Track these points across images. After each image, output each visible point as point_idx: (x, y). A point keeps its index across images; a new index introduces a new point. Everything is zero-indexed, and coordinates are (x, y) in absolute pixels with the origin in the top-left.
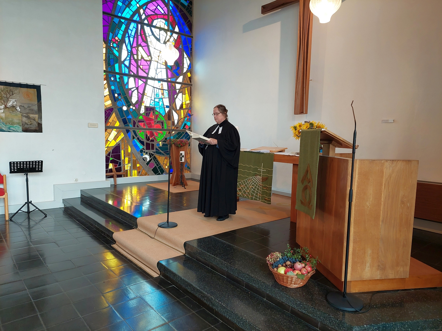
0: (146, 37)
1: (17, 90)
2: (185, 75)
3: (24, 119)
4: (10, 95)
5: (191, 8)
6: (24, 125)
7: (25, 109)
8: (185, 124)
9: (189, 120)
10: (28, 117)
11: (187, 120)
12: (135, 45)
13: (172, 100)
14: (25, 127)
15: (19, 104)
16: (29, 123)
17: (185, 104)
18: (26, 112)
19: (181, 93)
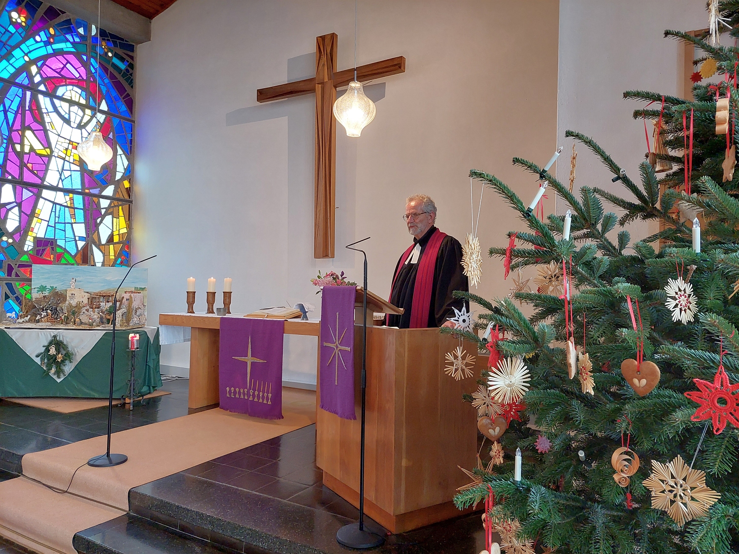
0: (41, 114)
2: (118, 184)
5: (131, 74)
9: (126, 263)
11: (122, 262)
12: (17, 126)
13: (92, 226)
17: (119, 234)
19: (111, 216)
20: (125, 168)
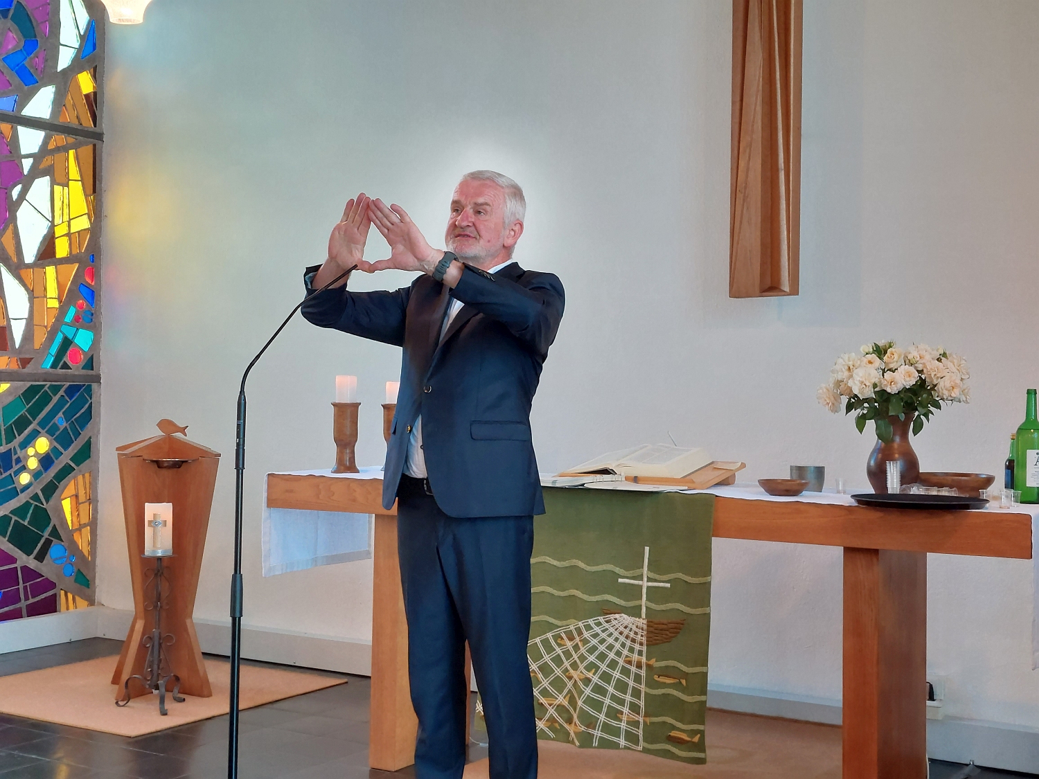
2: (65, 81)
8: (67, 343)
9: (89, 320)
11: (77, 319)
17: (69, 235)
19: (47, 178)
20: (82, 33)
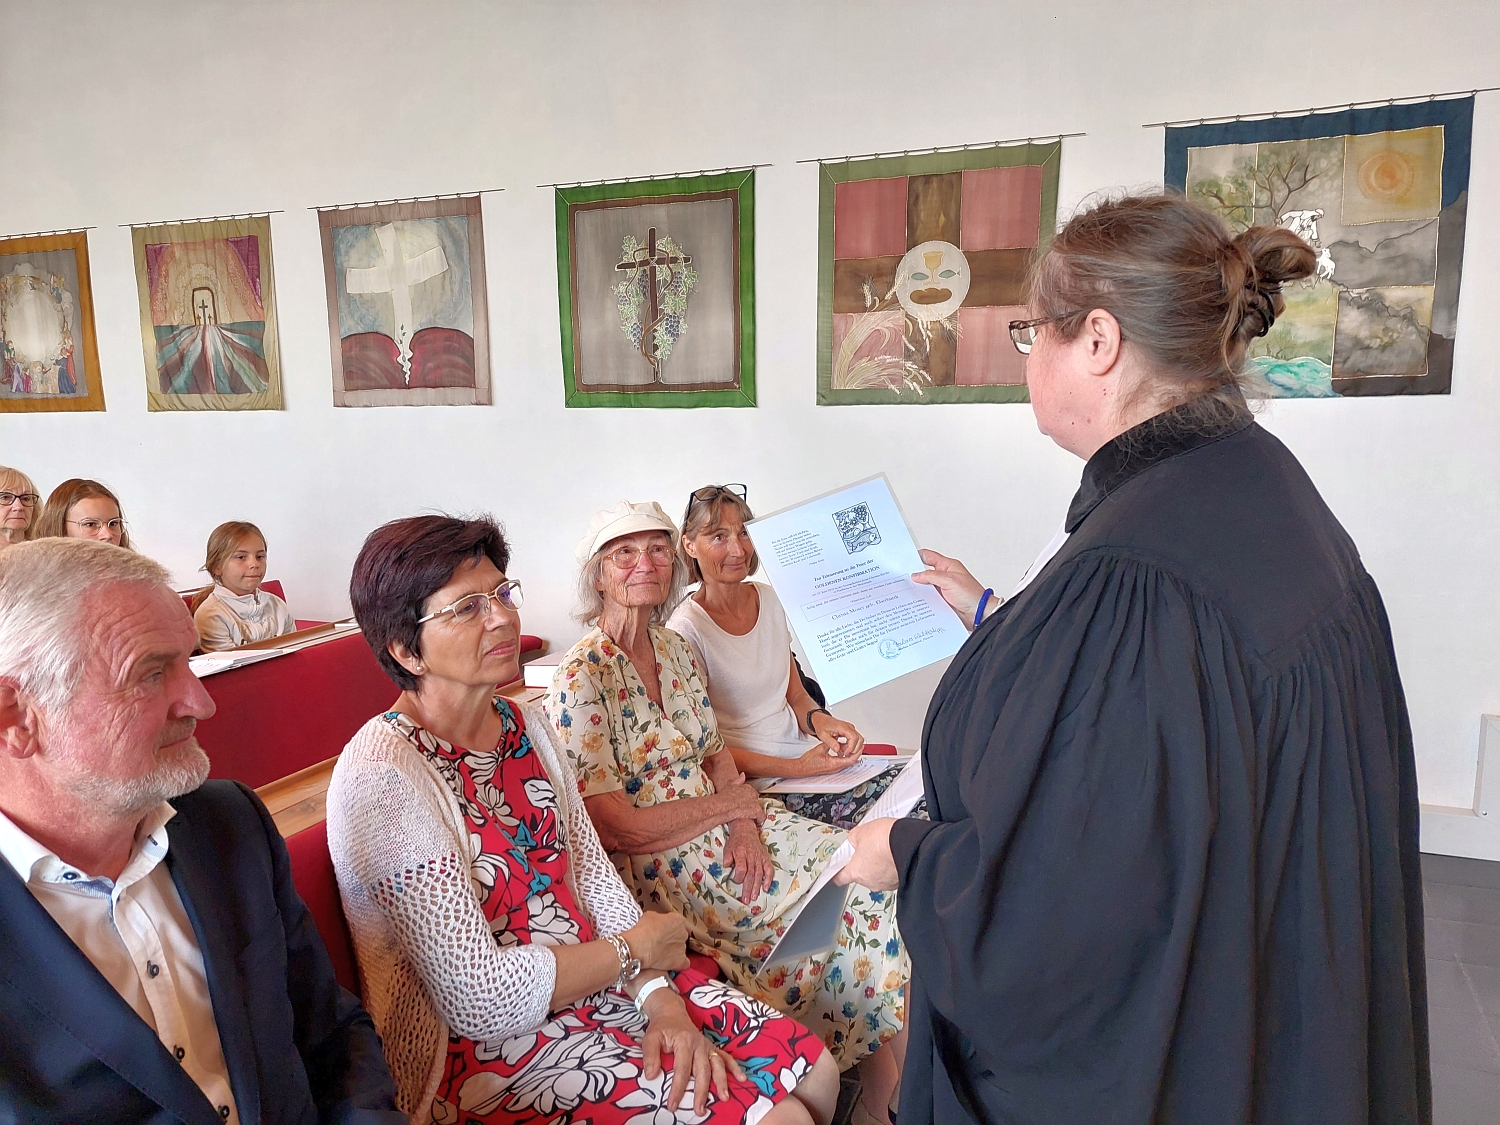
1: (1326, 155)
3: (1353, 321)
4: (1290, 192)
6: (1344, 355)
7: (1363, 256)
10: (1374, 307)
14: (1349, 364)
15: (1331, 235)
16: (1376, 343)
18: (1366, 277)
